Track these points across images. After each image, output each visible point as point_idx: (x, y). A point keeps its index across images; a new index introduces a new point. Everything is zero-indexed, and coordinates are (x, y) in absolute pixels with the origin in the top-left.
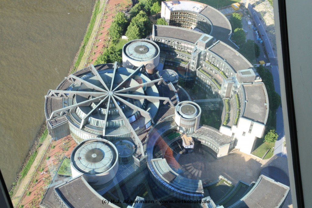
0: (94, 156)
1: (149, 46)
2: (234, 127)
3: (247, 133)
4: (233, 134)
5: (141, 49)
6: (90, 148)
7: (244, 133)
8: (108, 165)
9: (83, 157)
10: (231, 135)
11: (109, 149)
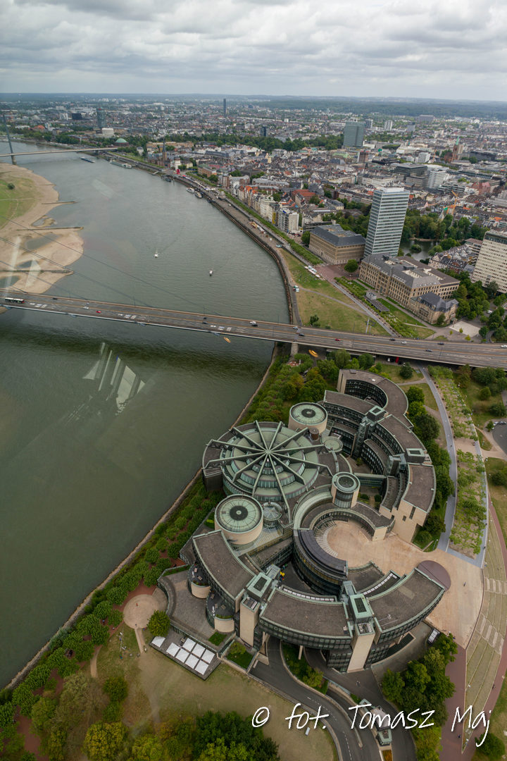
0: (239, 513)
1: (317, 410)
2: (394, 509)
3: (408, 518)
4: (393, 517)
5: (308, 413)
6: (237, 504)
7: (404, 518)
8: (250, 525)
9: (228, 512)
10: (390, 518)
11: (256, 508)
